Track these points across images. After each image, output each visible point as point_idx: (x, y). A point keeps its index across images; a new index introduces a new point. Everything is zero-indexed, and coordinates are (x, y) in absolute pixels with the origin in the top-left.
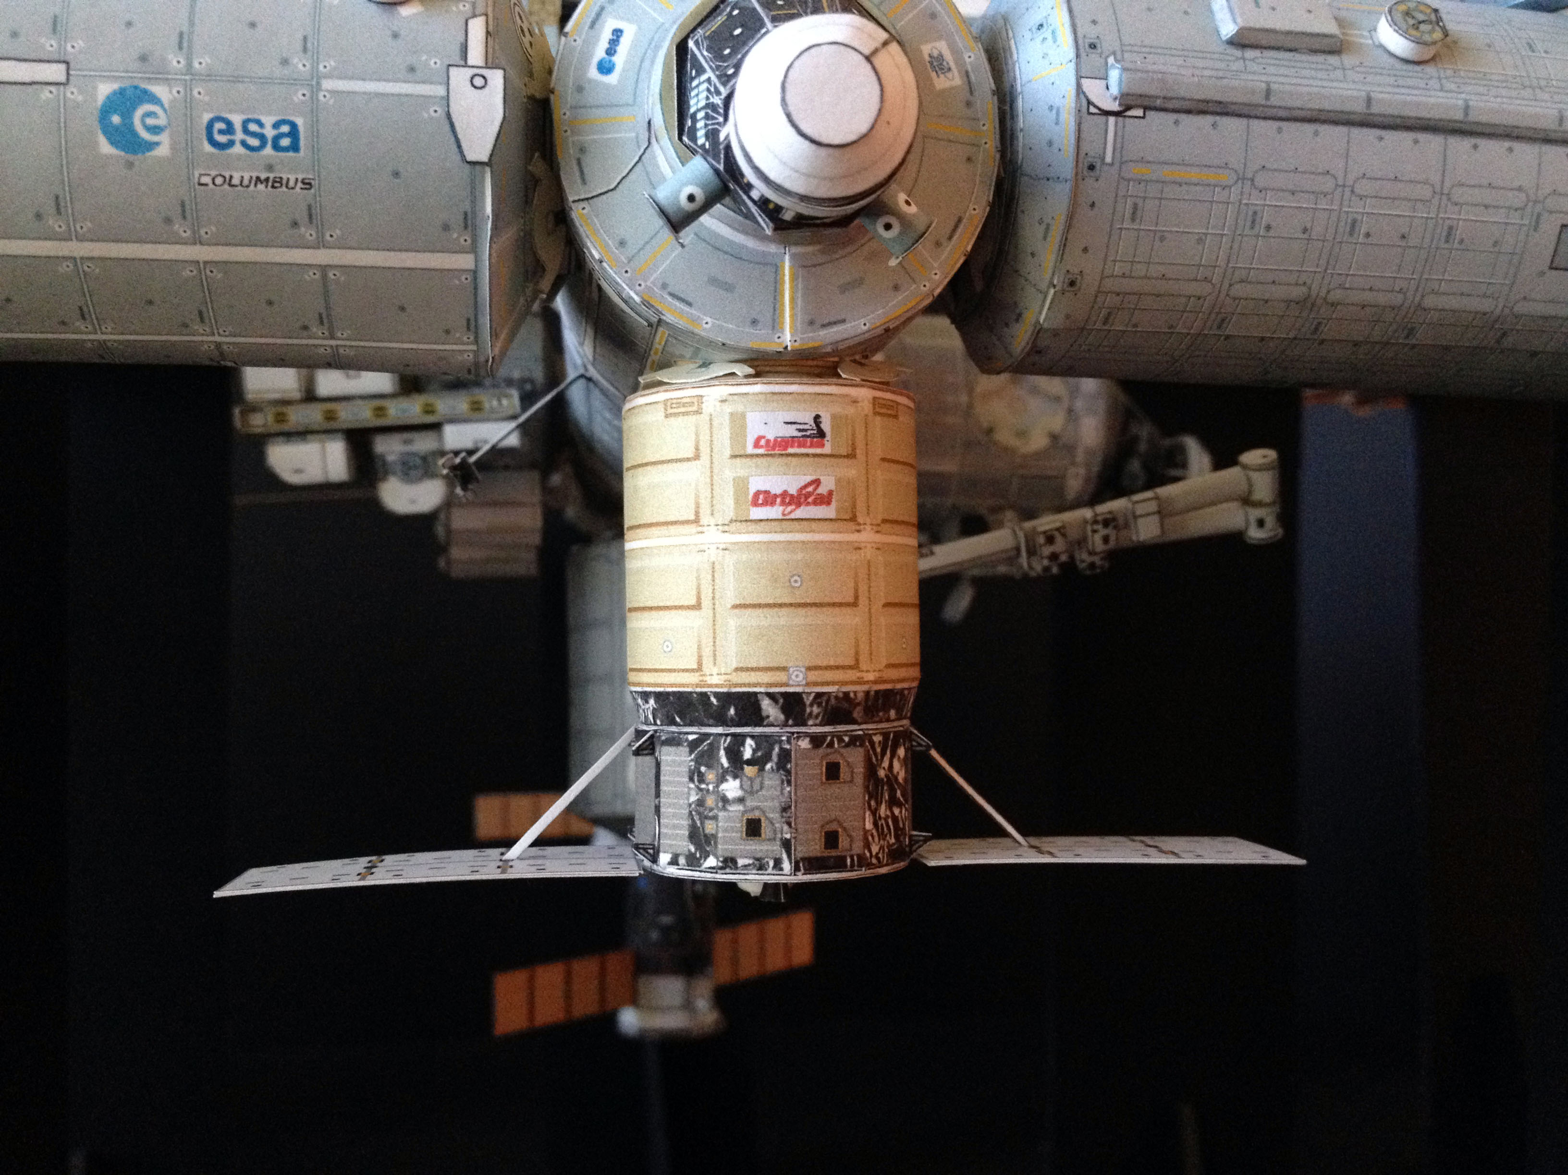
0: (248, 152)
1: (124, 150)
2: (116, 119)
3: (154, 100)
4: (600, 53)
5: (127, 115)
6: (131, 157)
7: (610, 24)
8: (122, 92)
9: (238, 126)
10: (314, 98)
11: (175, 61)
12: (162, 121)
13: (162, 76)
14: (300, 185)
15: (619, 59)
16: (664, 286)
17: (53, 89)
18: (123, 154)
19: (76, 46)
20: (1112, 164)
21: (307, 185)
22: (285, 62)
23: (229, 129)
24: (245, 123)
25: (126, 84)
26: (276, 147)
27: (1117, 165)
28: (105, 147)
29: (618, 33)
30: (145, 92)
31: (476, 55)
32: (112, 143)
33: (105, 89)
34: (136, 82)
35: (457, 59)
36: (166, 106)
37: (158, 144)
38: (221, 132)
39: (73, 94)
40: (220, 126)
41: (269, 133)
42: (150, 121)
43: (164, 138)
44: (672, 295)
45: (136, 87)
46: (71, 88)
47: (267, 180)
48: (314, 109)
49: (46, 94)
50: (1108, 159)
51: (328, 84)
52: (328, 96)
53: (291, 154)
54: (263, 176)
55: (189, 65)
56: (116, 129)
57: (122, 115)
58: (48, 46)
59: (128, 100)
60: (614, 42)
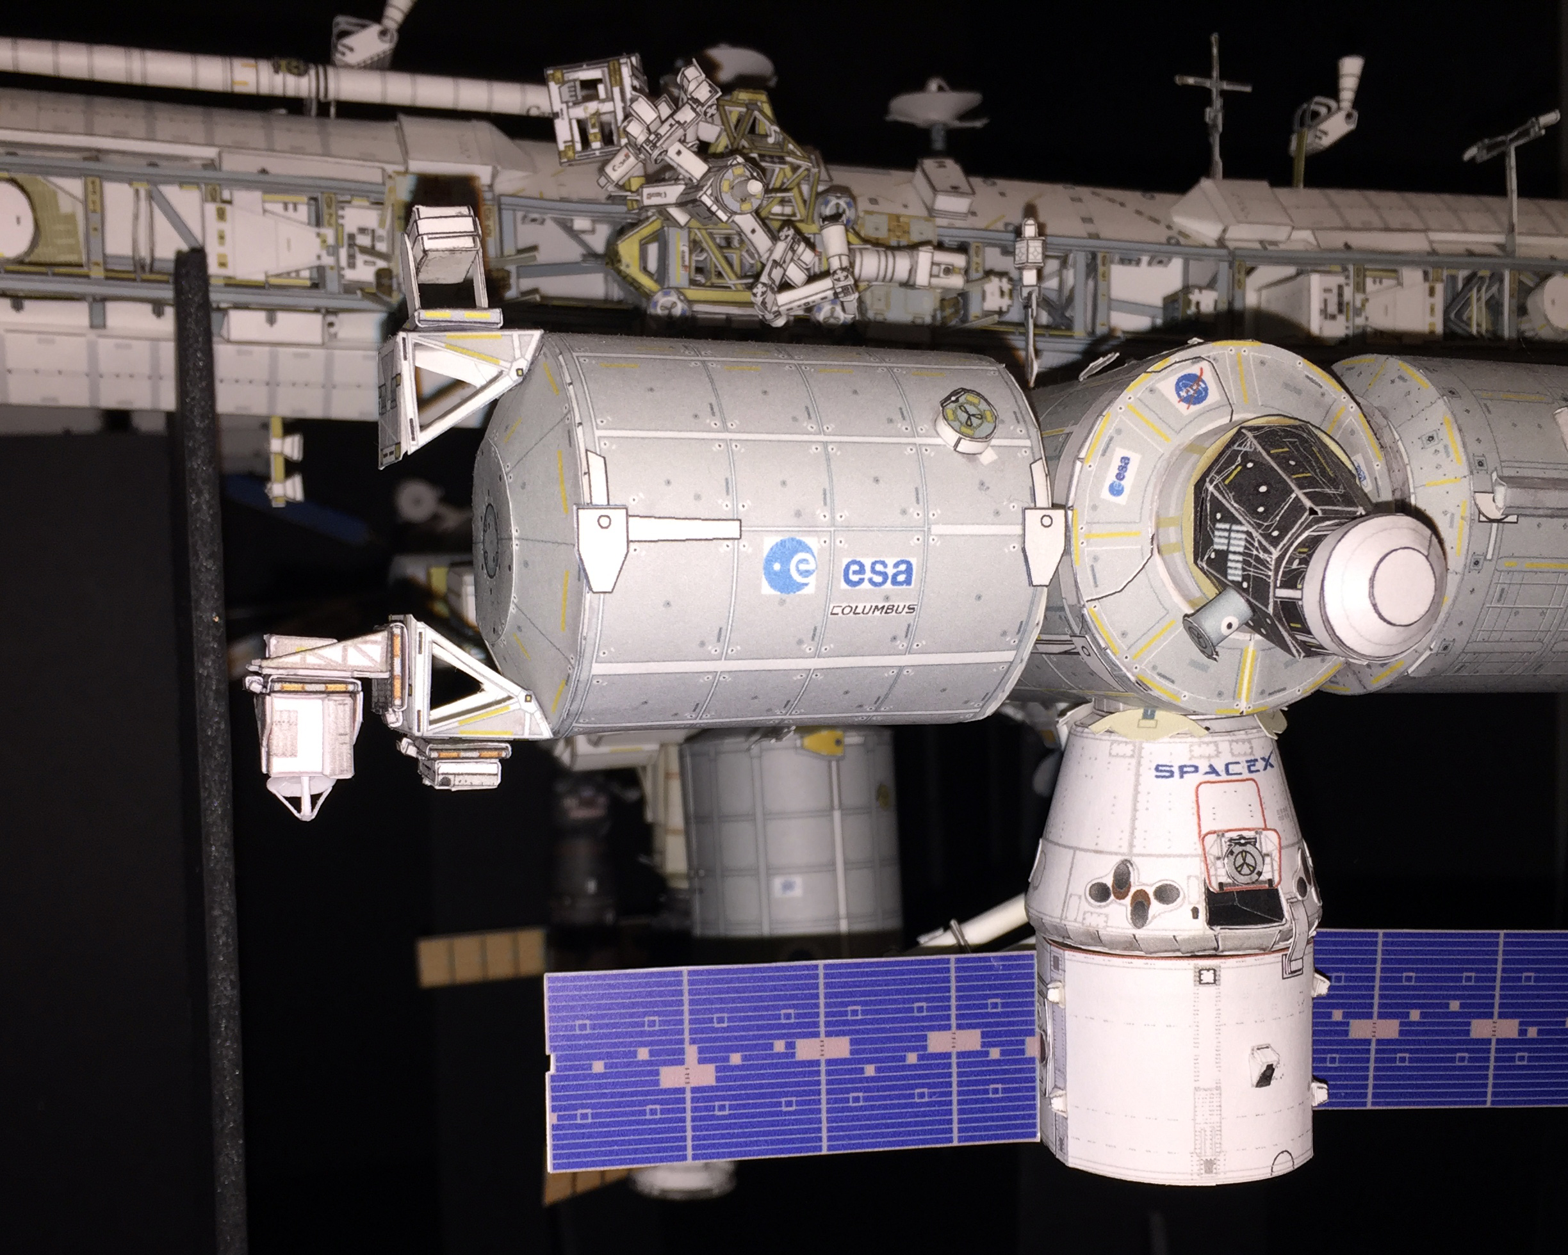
0: (872, 587)
1: (779, 591)
2: (777, 567)
3: (807, 549)
4: (1111, 477)
5: (786, 562)
6: (784, 596)
7: (1119, 453)
8: (783, 543)
9: (868, 568)
10: (926, 543)
11: (822, 516)
12: (811, 566)
13: (813, 529)
14: (906, 610)
15: (1127, 483)
16: (1154, 668)
17: (729, 543)
18: (779, 593)
19: (745, 506)
20: (1490, 560)
21: (911, 609)
22: (904, 512)
23: (862, 570)
24: (874, 564)
25: (786, 536)
26: (895, 582)
27: (1494, 562)
28: (766, 589)
29: (1125, 460)
30: (800, 543)
31: (1043, 499)
32: (773, 585)
33: (769, 542)
34: (793, 535)
35: (1029, 502)
36: (816, 554)
37: (806, 584)
38: (855, 572)
39: (746, 547)
40: (855, 567)
41: (891, 571)
42: (802, 567)
43: (811, 580)
44: (1159, 674)
45: (793, 539)
46: (742, 542)
47: (883, 607)
48: (925, 551)
49: (723, 547)
50: (1489, 557)
51: (937, 529)
52: (936, 539)
53: (905, 587)
54: (880, 606)
55: (833, 518)
56: (776, 573)
57: (782, 563)
58: (724, 506)
59: (786, 550)
60: (1123, 468)
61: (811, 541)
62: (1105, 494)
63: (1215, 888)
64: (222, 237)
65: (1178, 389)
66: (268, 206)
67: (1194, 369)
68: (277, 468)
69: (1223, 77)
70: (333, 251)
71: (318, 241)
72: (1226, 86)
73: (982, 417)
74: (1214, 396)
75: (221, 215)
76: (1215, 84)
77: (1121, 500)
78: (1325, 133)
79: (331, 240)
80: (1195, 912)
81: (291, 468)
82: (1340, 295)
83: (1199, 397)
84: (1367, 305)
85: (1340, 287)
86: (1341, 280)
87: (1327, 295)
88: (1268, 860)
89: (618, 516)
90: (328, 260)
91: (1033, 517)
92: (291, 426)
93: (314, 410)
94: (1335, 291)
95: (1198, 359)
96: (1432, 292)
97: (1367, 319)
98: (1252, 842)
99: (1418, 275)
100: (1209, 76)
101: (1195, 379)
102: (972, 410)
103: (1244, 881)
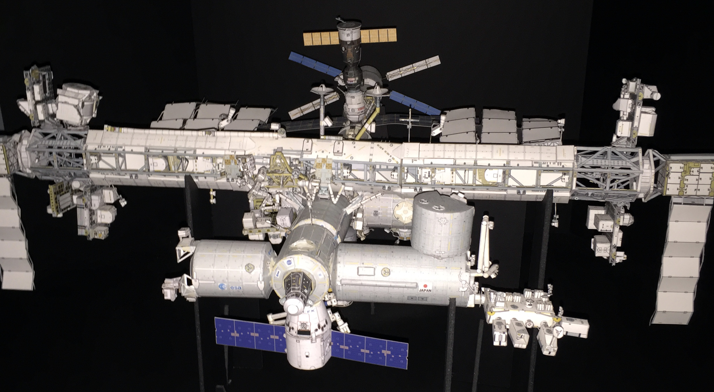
0: (235, 289)
1: (221, 289)
3: (224, 285)
7: (278, 271)
11: (226, 281)
15: (279, 275)
19: (215, 279)
22: (239, 281)
24: (235, 287)
29: (279, 272)
31: (261, 279)
33: (219, 284)
34: (222, 283)
35: (258, 280)
40: (232, 287)
41: (238, 288)
42: (224, 287)
43: (226, 288)
46: (215, 284)
47: (238, 291)
48: (242, 285)
49: (213, 284)
51: (244, 283)
53: (240, 289)
55: (228, 281)
56: (220, 287)
58: (212, 279)
59: (222, 285)
60: (278, 273)
61: (226, 284)
62: (276, 276)
63: (299, 329)
64: (196, 165)
65: (287, 262)
66: (204, 159)
67: (290, 259)
68: (212, 197)
69: (412, 118)
70: (215, 167)
71: (212, 166)
72: (412, 120)
73: (251, 268)
74: (293, 264)
75: (196, 162)
76: (410, 120)
77: (278, 277)
78: (435, 133)
79: (215, 165)
80: (296, 332)
81: (214, 197)
82: (429, 173)
83: (290, 264)
84: (435, 176)
85: (429, 172)
86: (429, 170)
87: (426, 174)
88: (308, 327)
89: (197, 281)
90: (214, 169)
91: (259, 282)
92: (214, 190)
93: (217, 188)
94: (428, 173)
95: (291, 258)
96: (453, 173)
97: (435, 179)
98: (306, 324)
99: (450, 169)
100: (408, 118)
101: (289, 261)
102: (250, 267)
103: (303, 329)
